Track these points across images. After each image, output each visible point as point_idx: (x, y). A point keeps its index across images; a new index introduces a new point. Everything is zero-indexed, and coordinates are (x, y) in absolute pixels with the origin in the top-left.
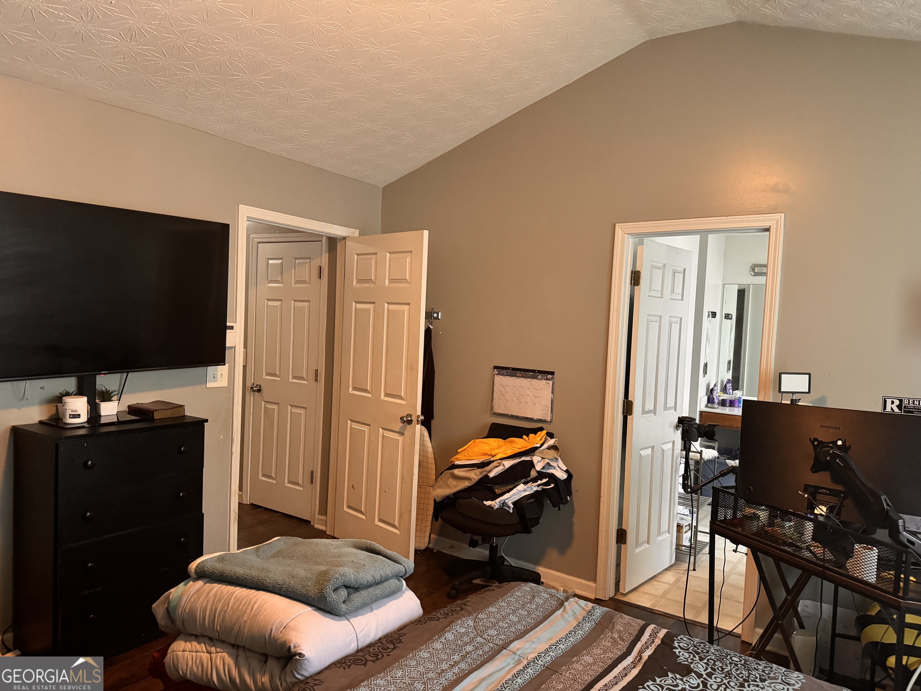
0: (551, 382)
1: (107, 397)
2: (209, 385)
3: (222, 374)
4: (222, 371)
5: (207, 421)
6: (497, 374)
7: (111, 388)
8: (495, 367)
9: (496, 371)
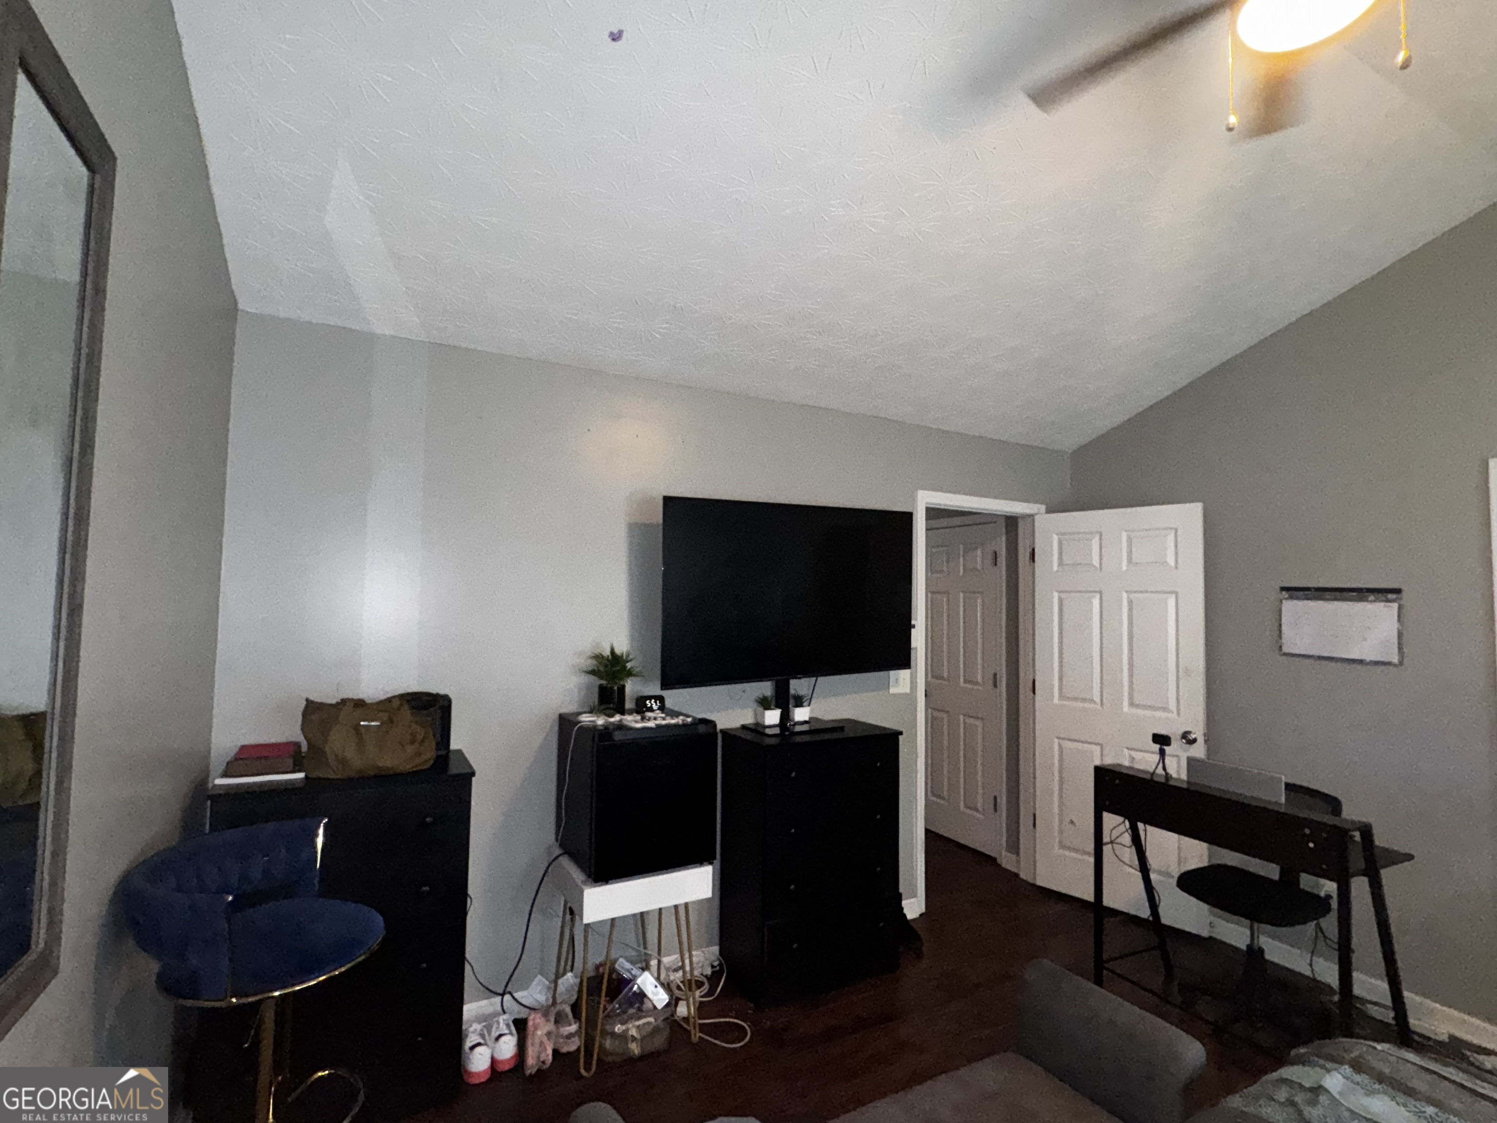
0: (1395, 606)
1: (799, 702)
2: (892, 690)
3: (904, 679)
4: (904, 675)
5: (901, 733)
6: (1286, 599)
7: (802, 692)
8: (1283, 589)
9: (1285, 594)
